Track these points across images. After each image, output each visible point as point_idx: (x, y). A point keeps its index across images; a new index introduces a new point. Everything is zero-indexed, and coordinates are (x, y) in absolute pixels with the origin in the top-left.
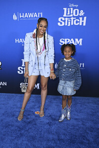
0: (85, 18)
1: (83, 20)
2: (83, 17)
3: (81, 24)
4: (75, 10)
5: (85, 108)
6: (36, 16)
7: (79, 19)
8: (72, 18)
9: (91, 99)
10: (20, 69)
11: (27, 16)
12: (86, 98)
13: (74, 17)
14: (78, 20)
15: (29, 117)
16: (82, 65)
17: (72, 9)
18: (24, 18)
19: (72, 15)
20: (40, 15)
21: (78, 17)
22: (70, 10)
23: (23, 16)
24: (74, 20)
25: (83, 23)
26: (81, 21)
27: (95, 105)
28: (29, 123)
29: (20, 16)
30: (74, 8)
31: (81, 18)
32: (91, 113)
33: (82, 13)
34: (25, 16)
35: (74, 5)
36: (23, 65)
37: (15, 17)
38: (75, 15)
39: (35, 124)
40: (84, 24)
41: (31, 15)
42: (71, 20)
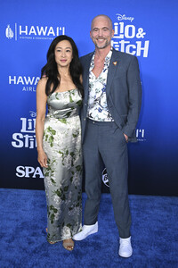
0: (147, 43)
1: (143, 46)
2: (143, 41)
3: (138, 54)
4: (128, 27)
5: (146, 219)
6: (53, 33)
7: (136, 45)
8: (123, 42)
9: (158, 200)
10: (18, 137)
11: (34, 32)
12: (148, 197)
13: (125, 39)
14: (134, 47)
15: (33, 238)
16: (140, 134)
17: (122, 24)
18: (28, 36)
19: (121, 36)
20: (60, 32)
21: (133, 41)
22: (119, 26)
23: (26, 32)
24: (126, 45)
25: (142, 52)
26: (139, 49)
27: (165, 213)
28: (34, 252)
29: (21, 32)
30: (126, 23)
31: (139, 43)
32: (156, 229)
33: (141, 33)
34: (31, 32)
35: (127, 16)
36: (24, 130)
37: (9, 33)
38: (127, 36)
39: (47, 255)
40: (145, 55)
41: (42, 31)
42: (120, 44)
